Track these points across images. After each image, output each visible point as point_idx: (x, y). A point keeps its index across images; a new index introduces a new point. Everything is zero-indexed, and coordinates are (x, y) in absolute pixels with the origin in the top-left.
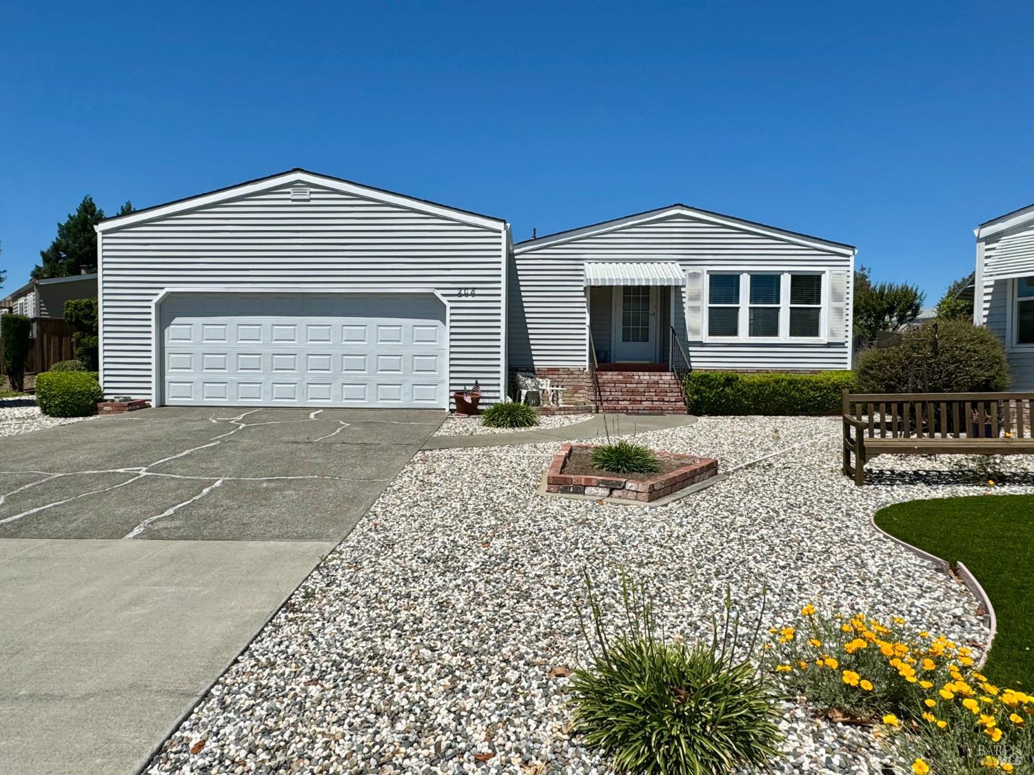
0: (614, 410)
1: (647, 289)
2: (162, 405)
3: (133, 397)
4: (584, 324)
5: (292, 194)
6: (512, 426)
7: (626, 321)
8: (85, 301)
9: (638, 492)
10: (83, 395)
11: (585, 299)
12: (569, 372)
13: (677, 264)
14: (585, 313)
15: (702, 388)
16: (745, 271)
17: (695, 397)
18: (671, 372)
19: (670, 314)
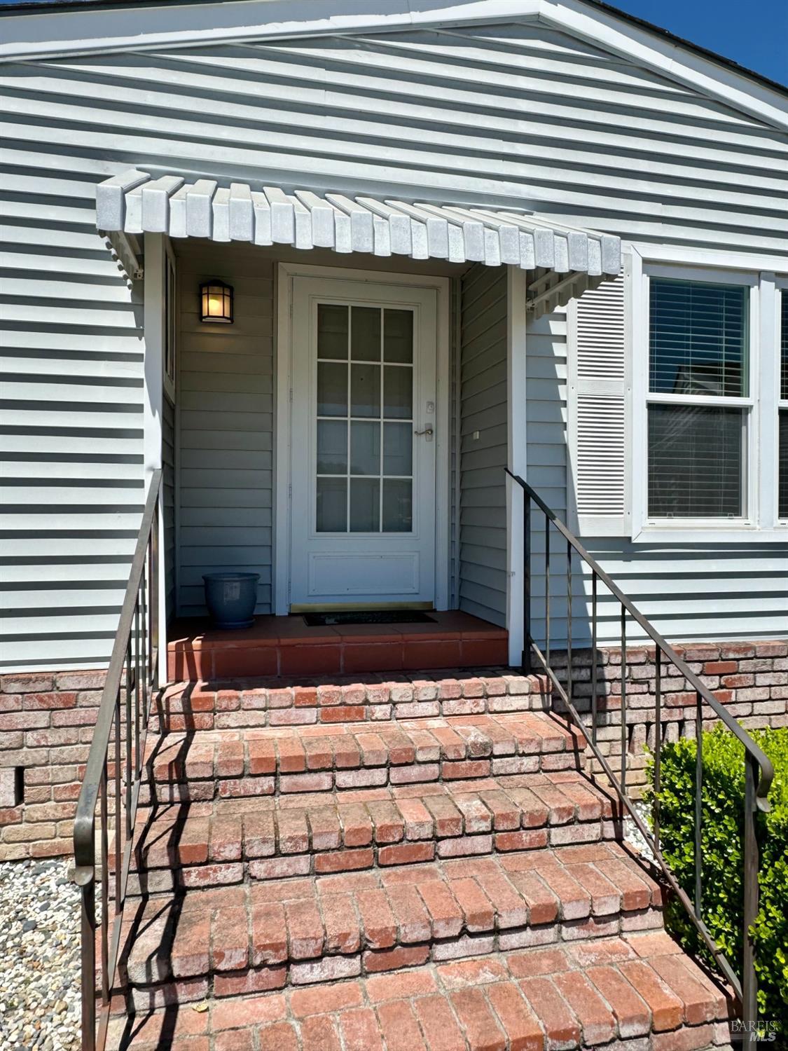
4: (138, 459)
11: (137, 346)
18: (523, 670)
19: (502, 426)
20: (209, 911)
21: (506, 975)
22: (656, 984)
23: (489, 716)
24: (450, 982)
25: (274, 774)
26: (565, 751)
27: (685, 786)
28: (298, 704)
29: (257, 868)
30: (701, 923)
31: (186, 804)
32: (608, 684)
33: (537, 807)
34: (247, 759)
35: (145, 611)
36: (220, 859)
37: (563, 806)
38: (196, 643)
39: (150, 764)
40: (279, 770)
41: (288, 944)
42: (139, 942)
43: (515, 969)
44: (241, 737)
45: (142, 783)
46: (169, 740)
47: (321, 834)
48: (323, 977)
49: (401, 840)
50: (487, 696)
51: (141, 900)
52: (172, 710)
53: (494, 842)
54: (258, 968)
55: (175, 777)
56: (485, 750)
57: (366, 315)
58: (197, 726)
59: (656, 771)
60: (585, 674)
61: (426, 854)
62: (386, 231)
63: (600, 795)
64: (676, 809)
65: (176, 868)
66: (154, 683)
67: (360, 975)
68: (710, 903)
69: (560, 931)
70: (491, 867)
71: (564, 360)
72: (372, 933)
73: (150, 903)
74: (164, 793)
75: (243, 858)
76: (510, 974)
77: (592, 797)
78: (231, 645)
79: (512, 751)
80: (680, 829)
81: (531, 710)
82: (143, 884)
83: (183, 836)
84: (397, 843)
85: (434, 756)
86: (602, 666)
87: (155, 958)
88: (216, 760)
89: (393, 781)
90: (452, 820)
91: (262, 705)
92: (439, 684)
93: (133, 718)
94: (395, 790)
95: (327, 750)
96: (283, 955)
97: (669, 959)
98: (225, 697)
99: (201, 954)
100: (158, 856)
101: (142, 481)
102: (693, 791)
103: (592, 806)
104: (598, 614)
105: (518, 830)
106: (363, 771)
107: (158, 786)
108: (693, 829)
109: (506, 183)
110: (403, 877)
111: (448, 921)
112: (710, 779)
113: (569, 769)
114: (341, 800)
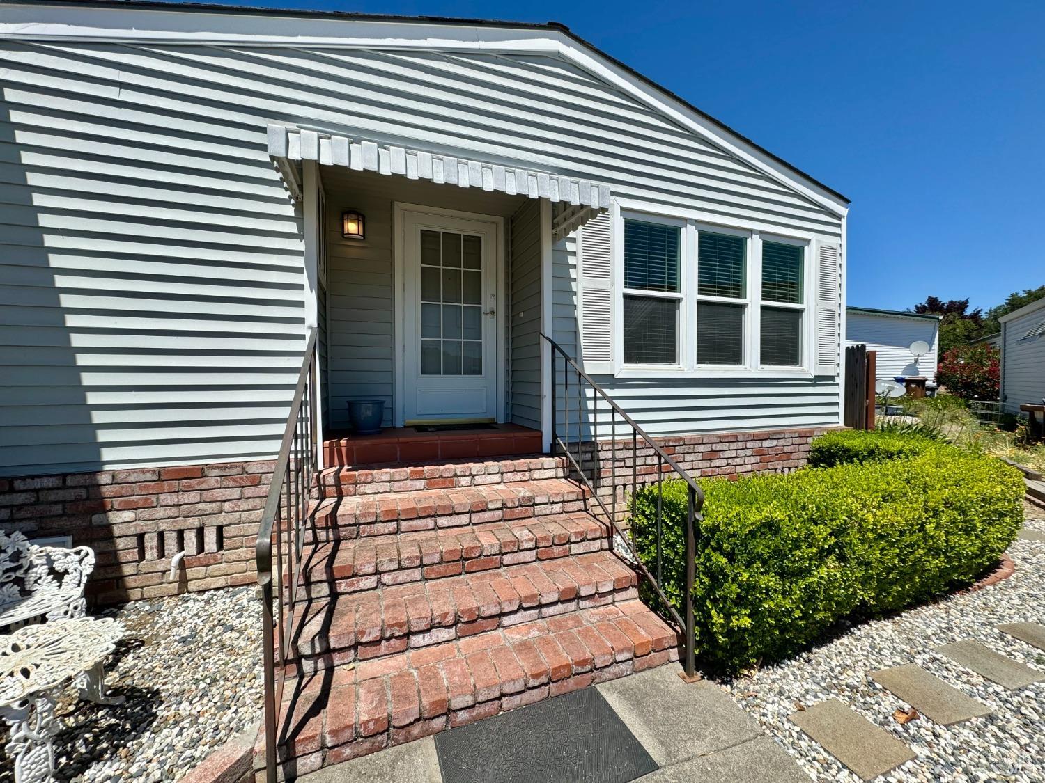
4: (301, 321)
11: (299, 245)
14: (301, 287)
16: (689, 221)
18: (552, 454)
19: (538, 306)
20: (354, 606)
21: (547, 632)
22: (635, 629)
23: (531, 482)
24: (512, 638)
25: (397, 520)
26: (578, 500)
27: (651, 512)
28: (411, 478)
29: (387, 578)
30: (661, 591)
31: (337, 542)
32: (601, 462)
33: (562, 532)
34: (378, 511)
35: (307, 421)
36: (362, 573)
37: (579, 530)
38: (343, 442)
39: (313, 516)
40: (400, 517)
41: (408, 621)
42: (306, 629)
43: (552, 628)
44: (374, 500)
45: (306, 530)
46: (325, 503)
47: (428, 555)
48: (431, 642)
49: (480, 556)
50: (530, 470)
51: (307, 603)
52: (327, 483)
53: (537, 554)
54: (388, 639)
55: (330, 525)
56: (530, 501)
57: (452, 238)
58: (344, 493)
59: (634, 504)
60: (588, 456)
61: (495, 563)
62: (466, 171)
63: (599, 523)
64: (646, 527)
65: (332, 581)
66: (315, 465)
67: (455, 639)
68: (666, 579)
69: (578, 604)
70: (535, 569)
71: (574, 267)
72: (463, 612)
73: (313, 605)
74: (322, 535)
75: (377, 572)
76: (549, 631)
77: (593, 525)
78: (367, 442)
79: (546, 501)
80: (648, 538)
81: (557, 478)
82: (309, 592)
83: (336, 560)
84: (477, 558)
85: (499, 505)
86: (598, 451)
87: (317, 637)
88: (358, 513)
89: (473, 522)
90: (511, 542)
91: (388, 479)
92: (501, 463)
93: (300, 491)
94: (475, 527)
95: (431, 504)
96: (405, 630)
97: (642, 614)
98: (363, 475)
99: (349, 633)
100: (319, 573)
101: (304, 336)
102: (656, 515)
103: (596, 530)
104: (598, 421)
105: (551, 546)
106: (454, 516)
107: (318, 531)
108: (656, 537)
109: (539, 155)
110: (481, 578)
111: (510, 602)
112: (666, 505)
113: (580, 510)
114: (441, 535)
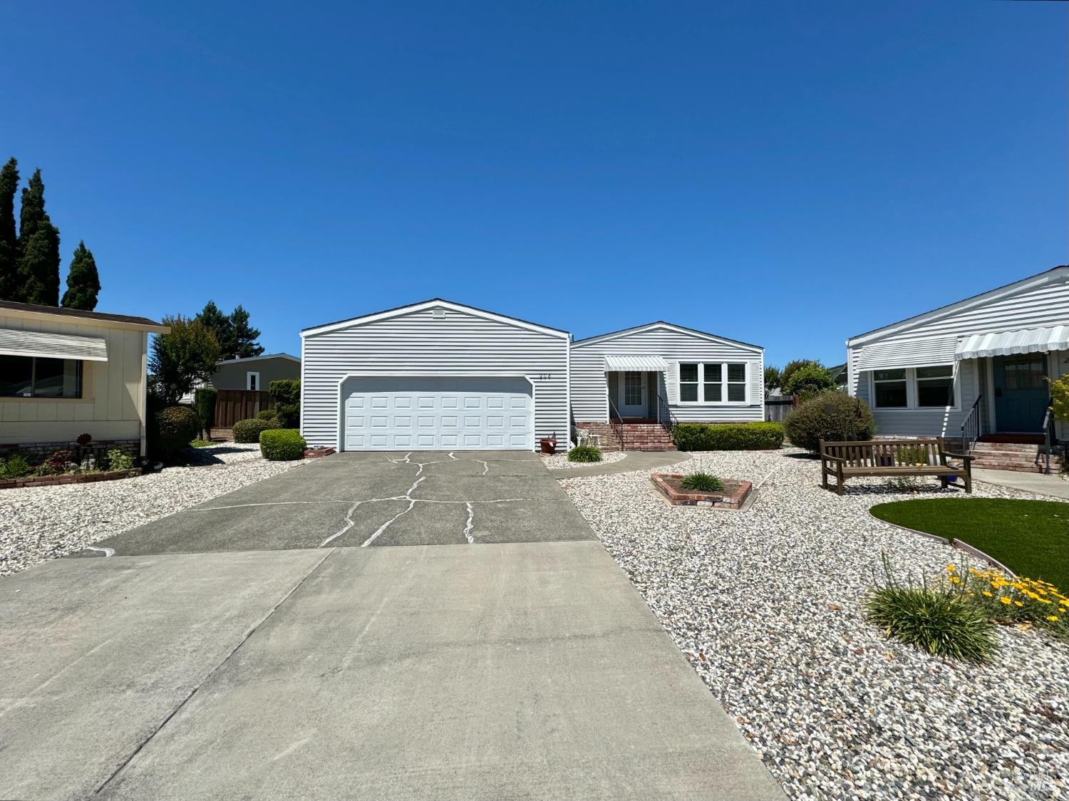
0: (633, 449)
1: (639, 373)
2: (342, 451)
3: (325, 446)
5: (433, 314)
6: (589, 462)
7: (627, 392)
8: (285, 381)
9: (730, 503)
10: (296, 445)
12: (597, 424)
13: (661, 357)
14: (605, 387)
15: (687, 434)
16: (701, 363)
17: (683, 440)
18: (659, 423)
23: (654, 429)
50: (654, 426)
71: (666, 378)
81: (660, 428)
92: (646, 425)
